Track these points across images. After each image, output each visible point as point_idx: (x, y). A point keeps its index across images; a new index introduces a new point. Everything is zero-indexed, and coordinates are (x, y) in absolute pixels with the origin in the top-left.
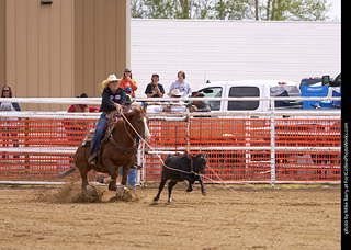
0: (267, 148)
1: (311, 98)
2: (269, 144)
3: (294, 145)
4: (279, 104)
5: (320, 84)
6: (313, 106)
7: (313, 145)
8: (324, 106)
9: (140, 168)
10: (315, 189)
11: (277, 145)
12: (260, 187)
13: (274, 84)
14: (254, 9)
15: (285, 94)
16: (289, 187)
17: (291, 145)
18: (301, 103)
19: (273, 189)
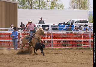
0: (51, 40)
1: (61, 28)
2: (51, 39)
3: (57, 39)
4: (53, 29)
5: (63, 24)
6: (61, 30)
7: (61, 39)
8: (64, 30)
9: (20, 44)
10: (62, 50)
11: (53, 39)
12: (49, 49)
13: (52, 24)
14: (47, 6)
15: (55, 27)
16: (56, 49)
17: (56, 39)
18: (59, 29)
19: (52, 50)
